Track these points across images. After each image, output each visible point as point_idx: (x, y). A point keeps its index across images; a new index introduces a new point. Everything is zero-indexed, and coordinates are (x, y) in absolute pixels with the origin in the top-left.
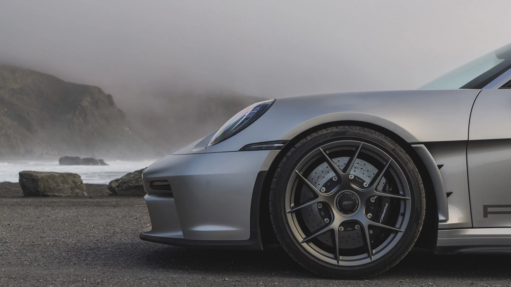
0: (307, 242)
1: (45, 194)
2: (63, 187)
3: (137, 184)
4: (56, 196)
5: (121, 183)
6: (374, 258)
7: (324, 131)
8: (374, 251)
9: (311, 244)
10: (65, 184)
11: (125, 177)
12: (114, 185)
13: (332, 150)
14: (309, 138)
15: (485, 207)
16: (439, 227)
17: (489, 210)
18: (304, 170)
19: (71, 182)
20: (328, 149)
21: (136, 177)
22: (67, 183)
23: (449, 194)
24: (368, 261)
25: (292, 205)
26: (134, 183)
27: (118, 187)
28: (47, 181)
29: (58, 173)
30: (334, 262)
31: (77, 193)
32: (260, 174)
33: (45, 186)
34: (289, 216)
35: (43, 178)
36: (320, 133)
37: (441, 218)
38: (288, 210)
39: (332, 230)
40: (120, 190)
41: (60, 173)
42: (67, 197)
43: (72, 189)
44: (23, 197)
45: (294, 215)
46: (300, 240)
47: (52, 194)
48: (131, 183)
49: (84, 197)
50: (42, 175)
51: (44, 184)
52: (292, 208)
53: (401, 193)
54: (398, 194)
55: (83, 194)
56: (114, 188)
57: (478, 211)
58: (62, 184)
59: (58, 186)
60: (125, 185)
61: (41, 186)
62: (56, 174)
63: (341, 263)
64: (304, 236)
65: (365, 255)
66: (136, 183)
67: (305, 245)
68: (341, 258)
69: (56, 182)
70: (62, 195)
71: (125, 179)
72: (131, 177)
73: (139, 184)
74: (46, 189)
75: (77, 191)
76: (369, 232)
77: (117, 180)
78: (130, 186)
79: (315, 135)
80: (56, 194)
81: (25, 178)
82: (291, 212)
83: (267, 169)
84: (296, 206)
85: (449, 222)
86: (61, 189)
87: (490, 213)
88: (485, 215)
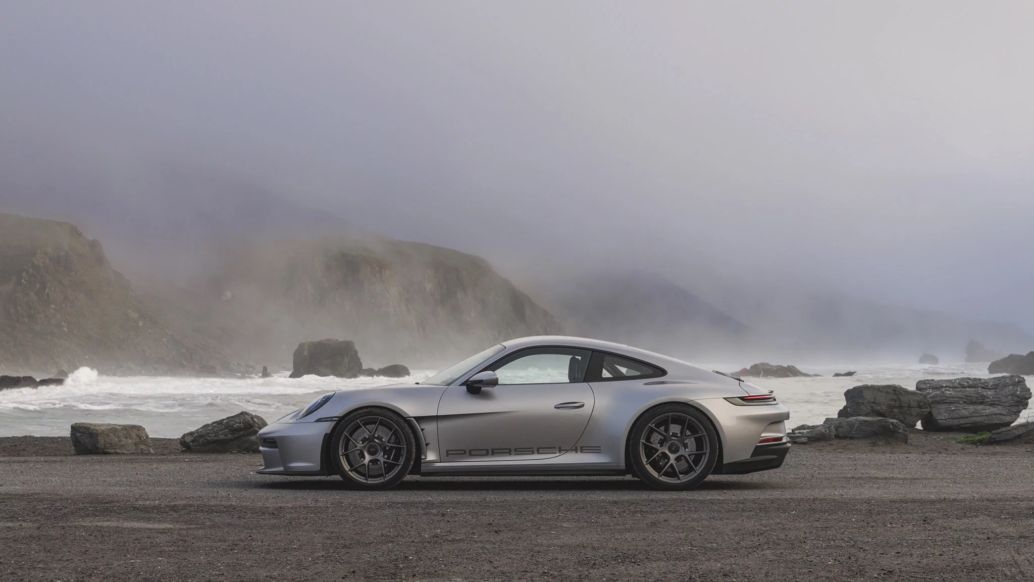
0: (351, 471)
1: (105, 451)
2: (126, 443)
3: (216, 438)
4: (118, 453)
5: (197, 437)
6: (386, 479)
7: (360, 411)
8: (387, 476)
9: (353, 472)
10: (128, 439)
11: (201, 430)
12: (188, 439)
13: (365, 422)
14: (352, 415)
15: (447, 451)
16: (422, 462)
17: (449, 452)
18: (350, 432)
19: (134, 436)
20: (363, 421)
21: (215, 429)
22: (131, 438)
23: (427, 445)
24: (383, 480)
25: (343, 451)
26: (212, 437)
27: (193, 441)
28: (107, 436)
29: (119, 426)
30: (365, 481)
31: (142, 449)
32: (326, 434)
33: (105, 441)
34: (341, 457)
35: (103, 432)
36: (358, 412)
37: (423, 457)
38: (341, 454)
39: (364, 465)
40: (196, 446)
41: (122, 426)
42: (130, 454)
43: (136, 444)
44: (74, 455)
45: (344, 457)
46: (347, 470)
47: (113, 451)
48: (209, 437)
49: (149, 454)
50: (103, 428)
51: (104, 439)
52: (343, 453)
53: (402, 444)
54: (400, 444)
55: (149, 450)
56: (188, 443)
57: (444, 453)
58: (125, 439)
59: (120, 441)
60: (202, 440)
61: (101, 440)
62: (118, 427)
63: (368, 482)
64: (349, 468)
65: (382, 478)
66: (215, 436)
67: (350, 473)
68: (369, 479)
69: (118, 437)
70: (125, 452)
71: (201, 432)
72: (209, 430)
73: (219, 437)
74: (107, 445)
75: (143, 447)
76: (384, 465)
77: (191, 434)
78: (208, 440)
79: (355, 413)
80: (118, 451)
81: (80, 432)
82: (343, 455)
83: (329, 432)
84: (345, 451)
85: (427, 460)
86: (123, 445)
87: (450, 454)
88: (447, 456)
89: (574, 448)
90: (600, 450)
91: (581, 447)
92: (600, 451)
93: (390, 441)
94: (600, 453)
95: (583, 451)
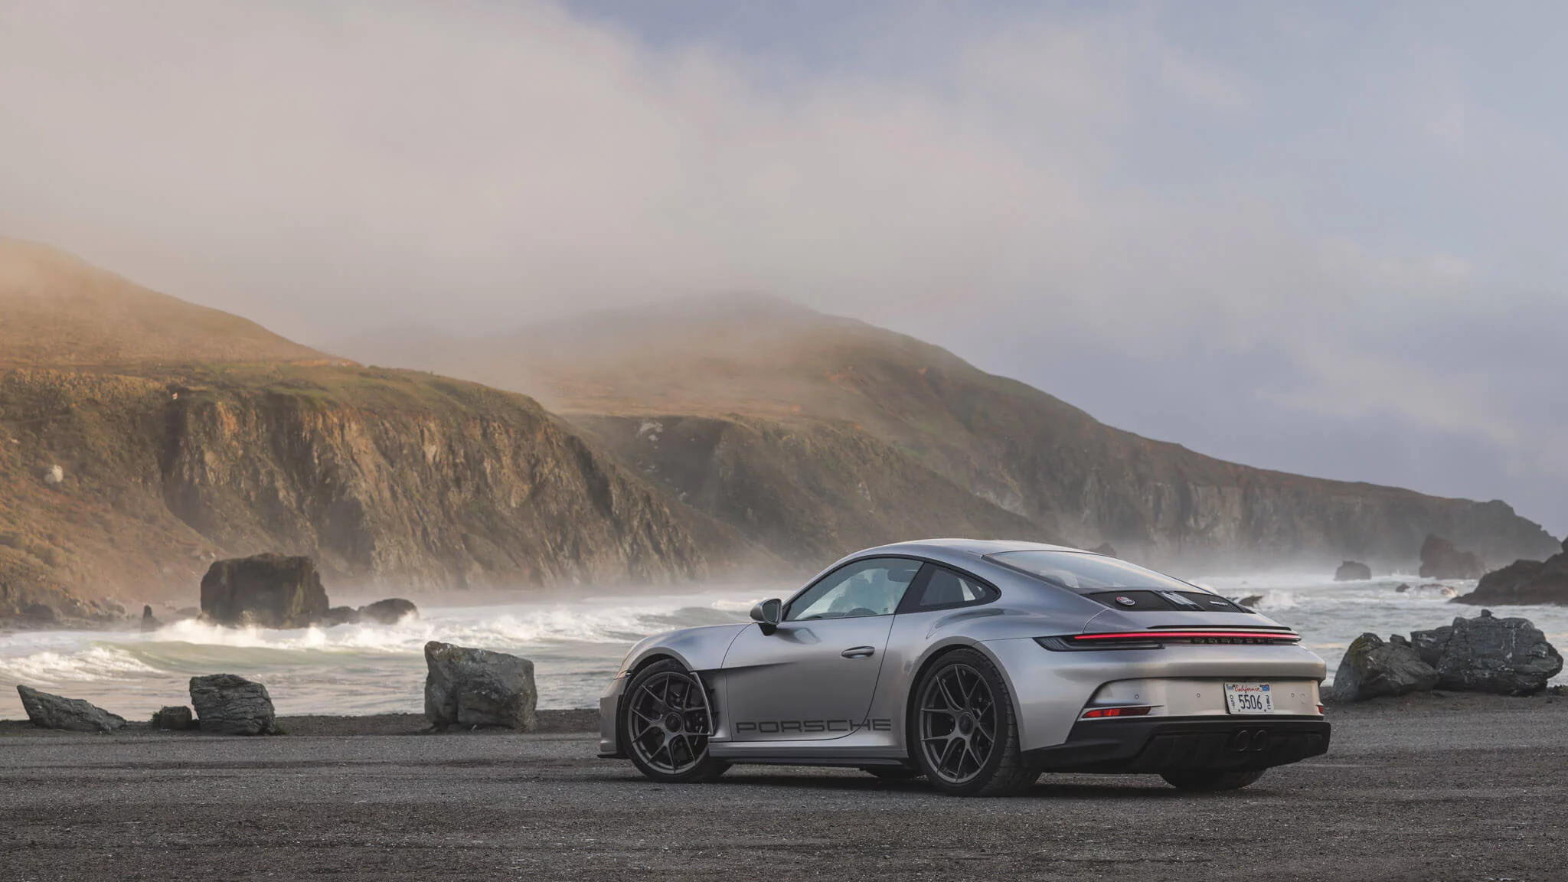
17: (740, 727)
23: (715, 714)
57: (734, 727)
87: (741, 729)
88: (738, 732)
89: (866, 723)
90: (889, 725)
91: (874, 721)
92: (888, 727)
93: (692, 702)
94: (889, 730)
95: (877, 727)
